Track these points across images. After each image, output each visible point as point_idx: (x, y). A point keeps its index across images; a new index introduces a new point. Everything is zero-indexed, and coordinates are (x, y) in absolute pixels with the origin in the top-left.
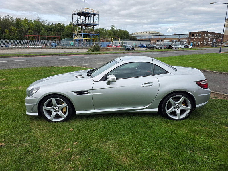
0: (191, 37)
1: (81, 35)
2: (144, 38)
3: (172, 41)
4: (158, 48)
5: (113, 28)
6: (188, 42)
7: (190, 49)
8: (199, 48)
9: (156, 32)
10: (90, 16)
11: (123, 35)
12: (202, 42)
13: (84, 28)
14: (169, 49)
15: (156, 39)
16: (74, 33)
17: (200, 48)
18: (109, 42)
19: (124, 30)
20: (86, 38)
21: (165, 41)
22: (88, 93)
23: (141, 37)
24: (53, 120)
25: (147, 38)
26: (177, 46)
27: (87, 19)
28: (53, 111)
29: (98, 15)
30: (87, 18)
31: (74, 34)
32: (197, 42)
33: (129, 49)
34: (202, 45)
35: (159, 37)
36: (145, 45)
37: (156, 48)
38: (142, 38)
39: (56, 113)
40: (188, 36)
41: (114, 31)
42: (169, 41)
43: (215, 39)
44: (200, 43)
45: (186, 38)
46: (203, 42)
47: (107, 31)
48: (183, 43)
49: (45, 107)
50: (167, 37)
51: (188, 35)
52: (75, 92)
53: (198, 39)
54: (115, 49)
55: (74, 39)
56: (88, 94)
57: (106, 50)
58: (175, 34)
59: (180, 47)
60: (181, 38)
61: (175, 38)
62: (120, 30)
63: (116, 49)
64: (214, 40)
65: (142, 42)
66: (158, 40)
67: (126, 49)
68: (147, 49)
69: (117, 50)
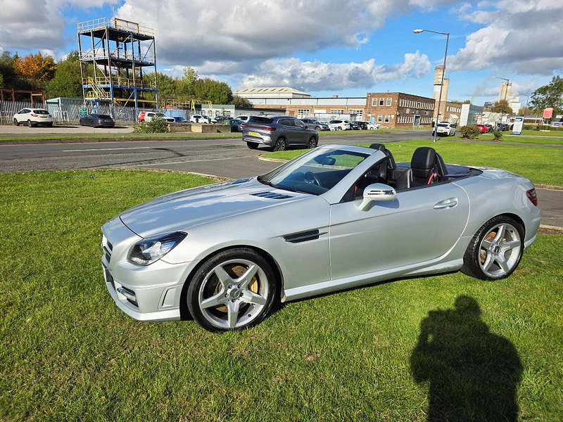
0: (370, 105)
1: (107, 89)
3: (332, 113)
5: (190, 74)
6: (366, 116)
10: (129, 41)
11: (217, 93)
12: (393, 117)
13: (113, 70)
15: (296, 106)
16: (85, 84)
18: (185, 111)
19: (220, 82)
20: (122, 98)
21: (316, 111)
22: (317, 237)
23: (261, 101)
27: (120, 46)
28: (227, 301)
29: (153, 38)
30: (122, 45)
31: (86, 86)
32: (384, 116)
34: (394, 123)
35: (303, 103)
39: (237, 302)
40: (364, 103)
41: (194, 82)
42: (324, 111)
43: (419, 110)
44: (391, 118)
45: (361, 107)
46: (396, 116)
47: (174, 82)
48: (355, 118)
49: (203, 302)
50: (321, 103)
51: (366, 100)
53: (384, 110)
55: (87, 99)
58: (336, 97)
60: (350, 106)
62: (208, 81)
66: (301, 109)
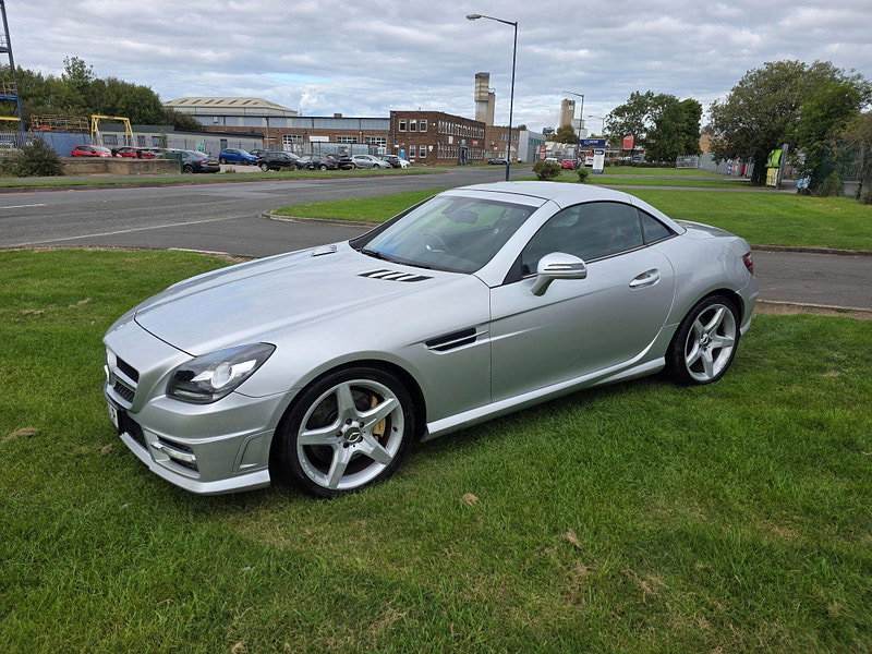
0: (396, 130)
2: (230, 123)
3: (339, 142)
4: (307, 166)
5: (78, 69)
6: (392, 146)
7: (404, 172)
8: (424, 168)
9: (270, 104)
11: (135, 104)
12: (431, 148)
14: (344, 169)
15: (278, 129)
17: (431, 168)
18: (81, 135)
21: (312, 138)
22: (473, 340)
23: (216, 119)
24: (342, 486)
25: (241, 123)
26: (363, 158)
28: (337, 444)
32: (418, 148)
33: (196, 168)
34: (432, 158)
35: (289, 124)
36: (246, 154)
37: (300, 166)
38: (222, 124)
39: (352, 449)
40: (387, 126)
41: (86, 85)
42: (326, 139)
43: (465, 138)
44: (428, 150)
45: (382, 132)
46: (435, 147)
47: (47, 82)
48: (376, 151)
49: (304, 434)
50: (318, 125)
51: (389, 122)
52: (430, 343)
53: (418, 138)
54: (136, 166)
56: (477, 343)
57: (94, 170)
58: (338, 117)
59: (374, 162)
60: (366, 131)
61: (345, 130)
62: (114, 84)
63: (142, 166)
64: (463, 141)
65: (229, 139)
66: (287, 134)
67: (185, 168)
68: (265, 167)
69: (147, 168)
